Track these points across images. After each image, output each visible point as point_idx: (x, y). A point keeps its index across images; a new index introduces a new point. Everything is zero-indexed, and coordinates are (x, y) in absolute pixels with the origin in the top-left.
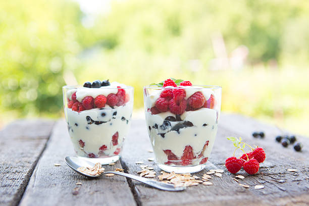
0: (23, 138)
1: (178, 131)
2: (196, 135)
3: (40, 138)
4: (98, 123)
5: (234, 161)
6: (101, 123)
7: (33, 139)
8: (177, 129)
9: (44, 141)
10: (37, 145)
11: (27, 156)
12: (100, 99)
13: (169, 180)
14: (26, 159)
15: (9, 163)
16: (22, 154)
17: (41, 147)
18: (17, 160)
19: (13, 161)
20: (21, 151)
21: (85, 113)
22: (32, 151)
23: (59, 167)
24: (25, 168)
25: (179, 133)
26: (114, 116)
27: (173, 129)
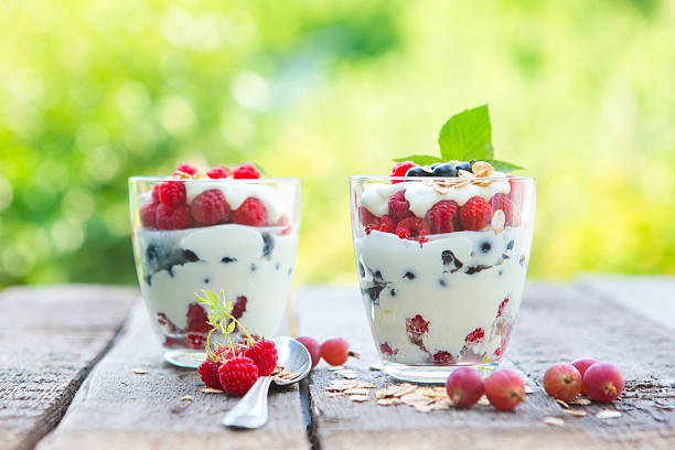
0: (49, 328)
3: (96, 329)
7: (76, 330)
9: (108, 335)
10: (88, 342)
11: (62, 359)
13: (399, 397)
14: (61, 363)
15: (22, 367)
16: (51, 355)
17: (99, 345)
18: (40, 364)
19: (33, 366)
20: (47, 350)
22: (75, 351)
23: (144, 376)
24: (61, 377)
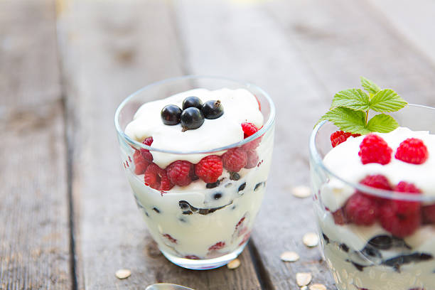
1: (397, 267)
25: (399, 272)
26: (241, 192)
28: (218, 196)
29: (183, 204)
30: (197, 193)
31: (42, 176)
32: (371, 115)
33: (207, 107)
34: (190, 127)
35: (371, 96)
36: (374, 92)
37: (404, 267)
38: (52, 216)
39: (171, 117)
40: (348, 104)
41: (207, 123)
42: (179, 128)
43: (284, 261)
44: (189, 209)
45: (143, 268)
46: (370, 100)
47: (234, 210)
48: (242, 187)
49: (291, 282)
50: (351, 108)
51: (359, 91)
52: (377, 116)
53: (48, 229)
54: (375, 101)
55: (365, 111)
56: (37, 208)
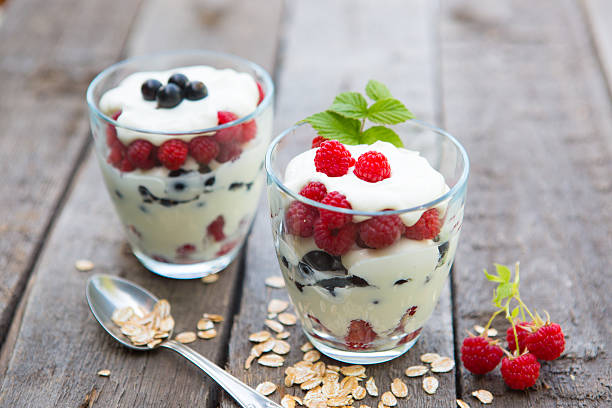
1: (331, 290)
2: (376, 303)
4: (166, 202)
5: (477, 352)
6: (175, 203)
8: (329, 286)
12: (171, 152)
21: (135, 179)
25: (334, 295)
26: (208, 188)
27: (323, 283)
28: (180, 187)
29: (143, 190)
30: (158, 180)
31: (44, 148)
32: (367, 125)
33: (190, 87)
34: (165, 104)
35: (370, 103)
36: (376, 98)
37: (336, 289)
38: (37, 193)
39: (150, 91)
40: (341, 109)
41: (186, 103)
42: (154, 104)
43: (267, 286)
44: (149, 197)
45: (109, 264)
46: (368, 107)
47: (201, 208)
48: (210, 182)
49: (263, 308)
50: (342, 114)
51: (359, 95)
52: (373, 128)
53: (27, 207)
54: (373, 109)
55: (361, 119)
56: (23, 183)
